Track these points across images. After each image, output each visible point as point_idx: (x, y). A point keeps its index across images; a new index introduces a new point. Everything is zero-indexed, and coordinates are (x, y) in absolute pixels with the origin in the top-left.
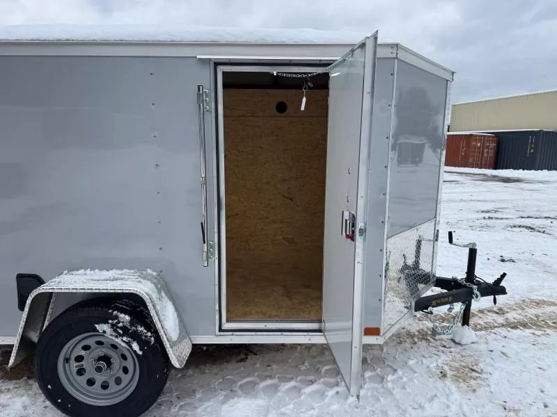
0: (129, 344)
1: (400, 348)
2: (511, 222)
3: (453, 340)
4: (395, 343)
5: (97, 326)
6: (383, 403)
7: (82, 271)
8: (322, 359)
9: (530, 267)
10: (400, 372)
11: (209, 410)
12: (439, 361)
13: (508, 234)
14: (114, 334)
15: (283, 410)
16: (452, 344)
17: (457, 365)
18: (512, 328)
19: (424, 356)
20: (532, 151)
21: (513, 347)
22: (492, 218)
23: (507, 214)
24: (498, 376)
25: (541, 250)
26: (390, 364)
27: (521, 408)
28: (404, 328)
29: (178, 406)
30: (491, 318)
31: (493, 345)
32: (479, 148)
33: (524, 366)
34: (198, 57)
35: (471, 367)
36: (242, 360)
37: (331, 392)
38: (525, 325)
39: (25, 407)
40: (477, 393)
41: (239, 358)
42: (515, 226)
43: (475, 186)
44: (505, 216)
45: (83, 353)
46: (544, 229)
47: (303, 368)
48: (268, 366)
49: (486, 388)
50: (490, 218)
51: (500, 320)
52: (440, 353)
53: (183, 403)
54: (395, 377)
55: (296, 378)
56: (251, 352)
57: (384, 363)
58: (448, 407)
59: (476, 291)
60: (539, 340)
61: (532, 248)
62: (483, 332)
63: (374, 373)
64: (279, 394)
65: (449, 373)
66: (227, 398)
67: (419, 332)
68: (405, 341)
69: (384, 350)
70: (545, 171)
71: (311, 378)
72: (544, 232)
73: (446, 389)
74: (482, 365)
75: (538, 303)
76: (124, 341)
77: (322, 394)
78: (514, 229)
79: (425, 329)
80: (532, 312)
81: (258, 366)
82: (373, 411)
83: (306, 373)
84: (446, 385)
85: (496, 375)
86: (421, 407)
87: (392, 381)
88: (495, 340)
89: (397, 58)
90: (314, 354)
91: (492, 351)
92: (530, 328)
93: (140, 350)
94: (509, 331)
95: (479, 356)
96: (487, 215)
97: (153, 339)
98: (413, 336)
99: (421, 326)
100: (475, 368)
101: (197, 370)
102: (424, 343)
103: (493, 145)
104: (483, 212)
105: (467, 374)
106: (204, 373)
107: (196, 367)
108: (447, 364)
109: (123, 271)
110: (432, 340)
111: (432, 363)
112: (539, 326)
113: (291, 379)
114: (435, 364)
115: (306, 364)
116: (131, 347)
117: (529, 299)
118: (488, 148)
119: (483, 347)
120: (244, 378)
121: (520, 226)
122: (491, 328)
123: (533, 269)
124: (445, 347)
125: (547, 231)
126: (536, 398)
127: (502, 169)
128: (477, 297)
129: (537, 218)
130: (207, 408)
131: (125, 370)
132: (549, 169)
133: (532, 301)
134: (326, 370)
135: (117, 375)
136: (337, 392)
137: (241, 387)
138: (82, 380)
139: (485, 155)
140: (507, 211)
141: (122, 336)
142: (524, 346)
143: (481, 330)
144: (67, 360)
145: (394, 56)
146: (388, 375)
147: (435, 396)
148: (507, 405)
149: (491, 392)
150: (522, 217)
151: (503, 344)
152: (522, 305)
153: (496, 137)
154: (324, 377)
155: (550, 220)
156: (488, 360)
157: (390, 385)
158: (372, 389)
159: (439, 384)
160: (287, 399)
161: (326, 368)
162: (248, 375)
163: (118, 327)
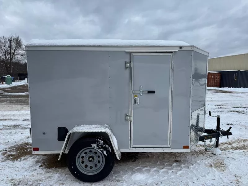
0: (102, 152)
1: (193, 157)
2: (230, 110)
3: (213, 154)
4: (190, 155)
5: (92, 145)
6: (190, 175)
7: (82, 126)
8: (164, 161)
9: (239, 127)
10: (195, 165)
11: (127, 177)
12: (209, 161)
13: (229, 114)
14: (97, 148)
15: (154, 177)
16: (213, 155)
17: (215, 162)
18: (235, 149)
19: (202, 160)
20: (236, 79)
21: (236, 156)
22: (222, 108)
23: (228, 106)
24: (232, 166)
25: (243, 120)
26: (190, 162)
27: (242, 176)
28: (193, 150)
29: (115, 176)
30: (226, 146)
31: (228, 155)
32: (213, 78)
33: (241, 162)
34: (126, 51)
35: (221, 163)
36: (134, 161)
37: (170, 172)
38: (240, 148)
39: (59, 177)
40: (225, 172)
41: (132, 161)
42: (232, 111)
43: (213, 95)
44: (227, 107)
45: (84, 155)
46: (244, 112)
47: (158, 164)
48: (144, 163)
49: (228, 170)
50: (221, 108)
51: (230, 146)
52: (208, 158)
53: (116, 175)
54: (193, 166)
55: (156, 167)
56: (137, 158)
57: (188, 162)
58: (215, 176)
59: (221, 134)
60: (246, 153)
61: (240, 120)
62: (224, 151)
63: (185, 165)
64: (151, 172)
65: (213, 165)
66: (132, 174)
67: (199, 151)
68: (194, 154)
69: (187, 158)
70: (242, 88)
71: (162, 167)
72: (244, 113)
73: (213, 170)
74: (225, 162)
75: (244, 141)
76: (101, 151)
77: (167, 172)
78: (231, 112)
79: (201, 150)
80: (242, 144)
81: (140, 163)
82: (187, 178)
83: (159, 165)
84: (213, 169)
85: (231, 165)
86: (205, 176)
87: (192, 168)
88: (229, 154)
89: (193, 50)
90: (161, 159)
91: (228, 158)
92: (242, 149)
93: (107, 154)
94: (234, 151)
95: (223, 159)
96: (219, 107)
97: (111, 150)
98: (197, 153)
99: (200, 149)
100: (223, 163)
101: (118, 164)
102: (202, 155)
103: (219, 77)
104: (217, 105)
105: (220, 165)
106: (121, 166)
107: (117, 163)
108: (212, 162)
109: (97, 125)
110: (205, 154)
111: (206, 162)
112: (245, 149)
113: (154, 167)
114: (207, 162)
115: (159, 162)
116: (103, 152)
117: (241, 139)
118: (217, 78)
119: (224, 156)
120: (136, 167)
121: (234, 111)
122: (227, 149)
123: (241, 128)
124: (210, 156)
125: (245, 113)
126: (247, 173)
127: (223, 87)
128: (221, 136)
129: (240, 108)
130: (126, 177)
131: (99, 162)
132: (244, 87)
133: (242, 140)
134: (166, 165)
135: (96, 164)
136: (172, 172)
137: (136, 170)
138: (83, 165)
139: (216, 81)
140: (228, 105)
141: (100, 148)
142: (240, 156)
143: (223, 150)
144: (79, 157)
145: (192, 49)
146: (190, 166)
147: (209, 172)
148: (236, 175)
149: (230, 171)
150: (234, 108)
151: (232, 155)
152: (238, 141)
153: (220, 73)
154: (166, 166)
155: (246, 109)
156: (227, 161)
157: (192, 169)
158: (186, 170)
159: (210, 168)
160: (155, 174)
161: (166, 164)
162: (138, 166)
163: (99, 145)
